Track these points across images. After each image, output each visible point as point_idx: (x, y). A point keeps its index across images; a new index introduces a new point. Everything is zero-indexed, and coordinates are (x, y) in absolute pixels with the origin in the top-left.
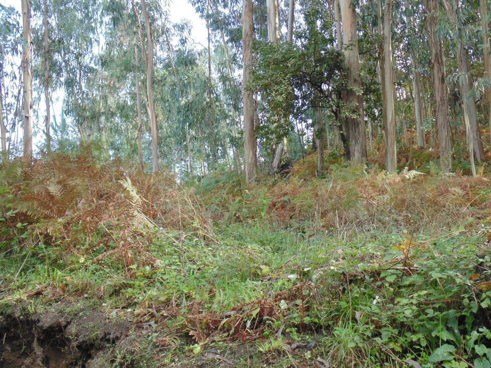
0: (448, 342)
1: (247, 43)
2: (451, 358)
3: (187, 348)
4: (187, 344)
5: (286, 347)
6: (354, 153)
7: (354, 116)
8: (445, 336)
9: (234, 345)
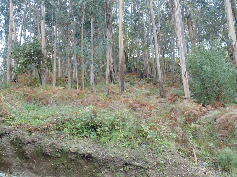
0: (86, 131)
1: (10, 42)
2: (86, 134)
3: (31, 134)
4: (31, 133)
5: (54, 133)
6: (43, 80)
7: (44, 69)
8: (85, 130)
9: (42, 133)
